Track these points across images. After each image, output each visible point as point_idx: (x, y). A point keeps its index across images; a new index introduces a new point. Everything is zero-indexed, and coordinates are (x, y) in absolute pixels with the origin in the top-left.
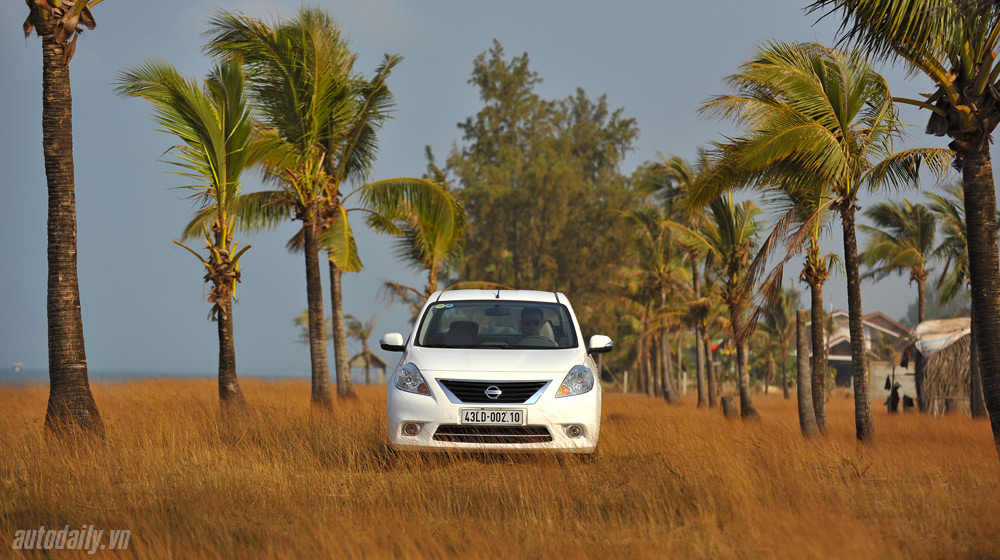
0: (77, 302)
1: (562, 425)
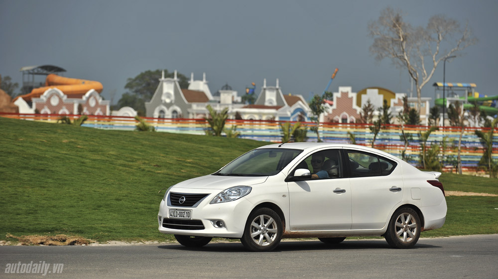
1: (212, 220)
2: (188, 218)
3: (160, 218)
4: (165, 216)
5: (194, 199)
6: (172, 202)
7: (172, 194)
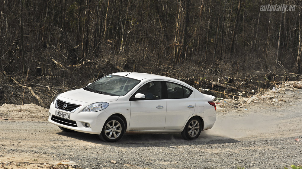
1: (82, 122)
2: (67, 118)
3: (50, 113)
4: (53, 114)
5: (72, 107)
6: (58, 106)
7: (59, 101)
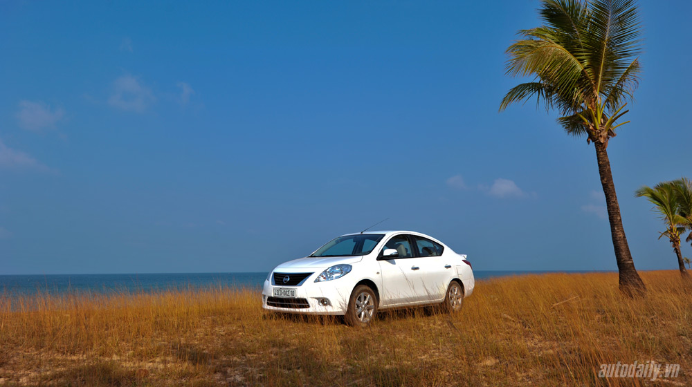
0: (625, 237)
1: (316, 298)
2: (292, 296)
3: (264, 296)
4: (269, 295)
5: (298, 279)
6: (276, 281)
7: (276, 275)
